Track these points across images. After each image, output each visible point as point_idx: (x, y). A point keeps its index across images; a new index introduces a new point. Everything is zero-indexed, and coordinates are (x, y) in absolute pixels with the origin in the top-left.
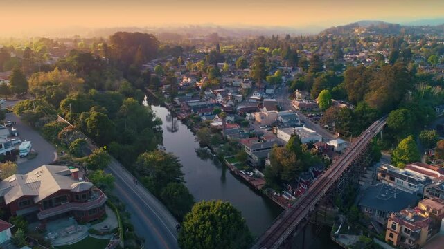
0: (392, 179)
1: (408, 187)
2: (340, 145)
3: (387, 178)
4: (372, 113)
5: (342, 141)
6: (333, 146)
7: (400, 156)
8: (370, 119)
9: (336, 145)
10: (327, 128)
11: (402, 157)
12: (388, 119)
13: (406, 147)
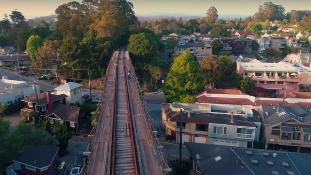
0: (202, 127)
1: (236, 135)
2: (74, 91)
3: (191, 128)
4: (106, 42)
5: (76, 85)
6: (64, 96)
7: (183, 85)
8: (106, 51)
9: (68, 94)
10: (45, 78)
11: (187, 86)
12: (130, 46)
13: (188, 67)
